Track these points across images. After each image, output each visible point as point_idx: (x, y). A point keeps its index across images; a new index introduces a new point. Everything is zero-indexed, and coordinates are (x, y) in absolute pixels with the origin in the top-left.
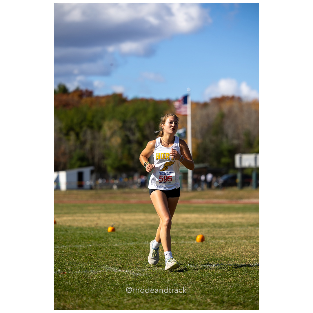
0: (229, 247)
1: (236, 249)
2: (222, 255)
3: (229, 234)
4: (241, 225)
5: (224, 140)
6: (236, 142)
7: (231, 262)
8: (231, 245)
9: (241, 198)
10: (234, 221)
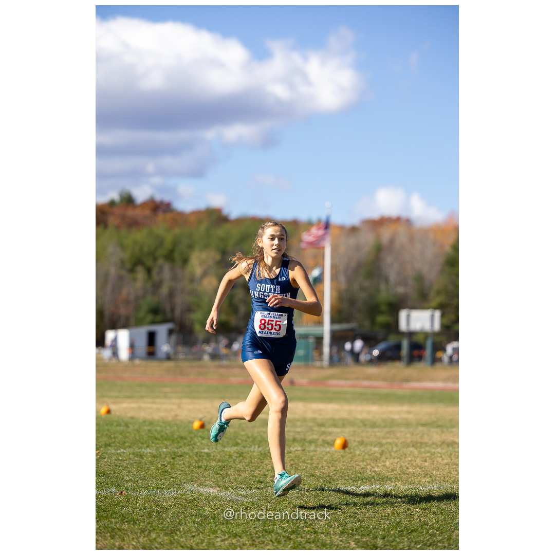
0: (387, 458)
1: (398, 462)
2: (375, 472)
3: (388, 438)
4: (407, 424)
5: (383, 287)
6: (401, 290)
7: (390, 482)
8: (391, 455)
9: (407, 380)
10: (396, 417)
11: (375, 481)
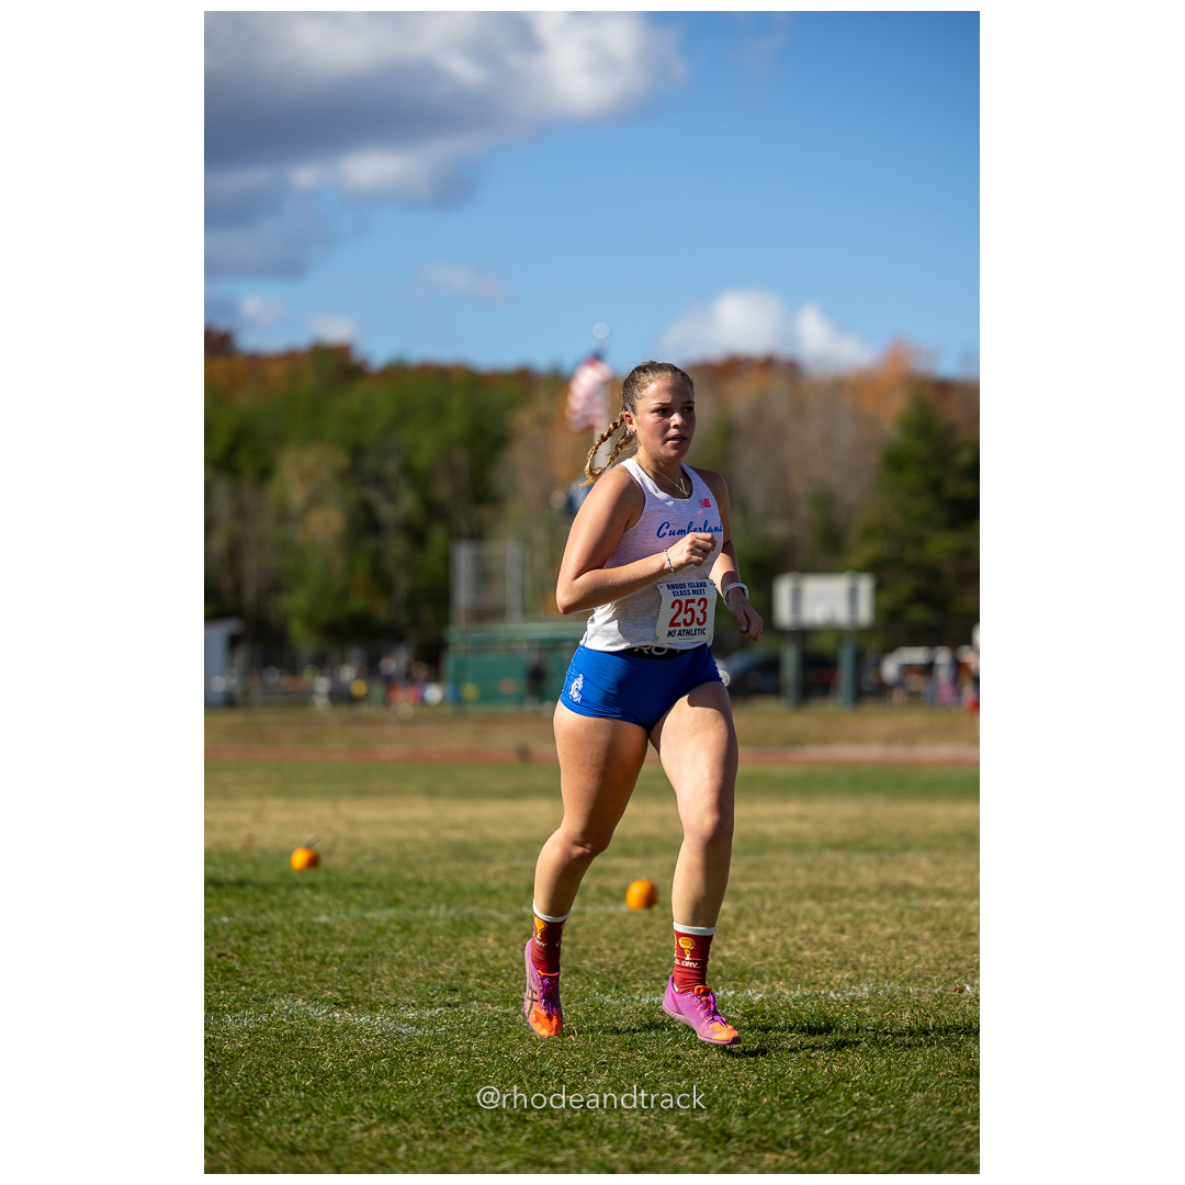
0: (750, 927)
1: (777, 935)
4: (798, 846)
6: (778, 530)
7: (758, 983)
10: (772, 829)
11: (724, 980)
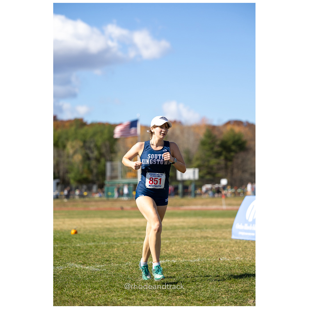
0: (173, 246)
1: (179, 248)
2: (167, 253)
3: (173, 235)
4: (183, 228)
7: (175, 258)
8: (175, 244)
10: (177, 224)
11: (167, 258)
